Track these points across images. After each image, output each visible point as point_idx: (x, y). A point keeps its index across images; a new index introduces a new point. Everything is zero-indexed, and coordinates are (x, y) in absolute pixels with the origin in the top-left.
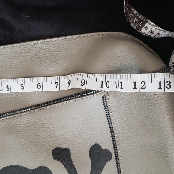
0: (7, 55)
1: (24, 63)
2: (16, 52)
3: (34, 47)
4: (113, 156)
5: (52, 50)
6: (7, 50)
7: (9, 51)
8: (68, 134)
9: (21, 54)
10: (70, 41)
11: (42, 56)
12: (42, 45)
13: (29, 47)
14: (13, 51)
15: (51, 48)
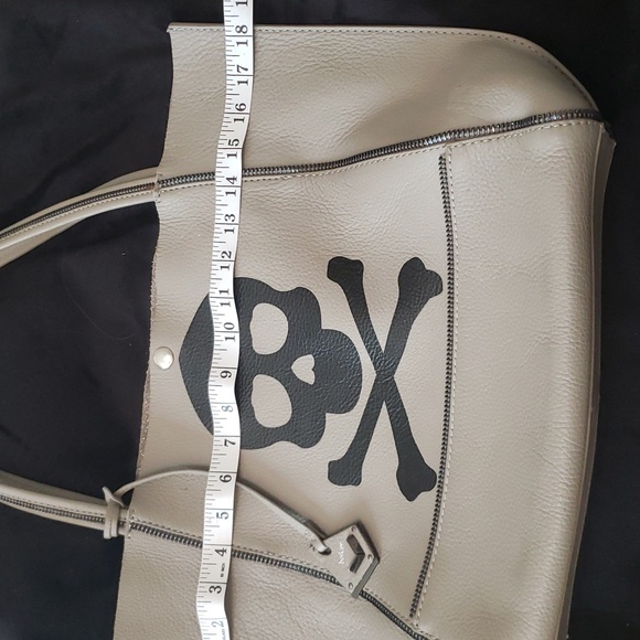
0: (281, 48)
1: (311, 69)
2: (300, 45)
3: (339, 39)
4: (445, 286)
5: (374, 52)
6: (283, 37)
7: (287, 38)
8: (366, 231)
9: (309, 49)
10: (412, 39)
11: (350, 61)
12: (355, 37)
13: (328, 37)
14: (295, 42)
15: (372, 46)
